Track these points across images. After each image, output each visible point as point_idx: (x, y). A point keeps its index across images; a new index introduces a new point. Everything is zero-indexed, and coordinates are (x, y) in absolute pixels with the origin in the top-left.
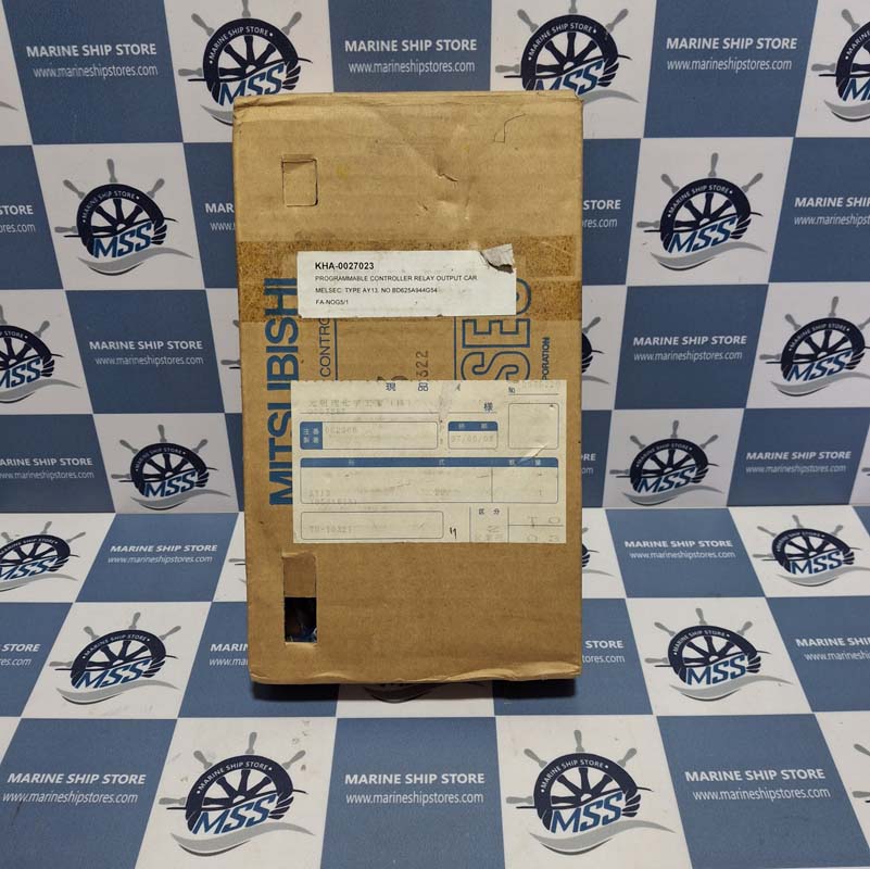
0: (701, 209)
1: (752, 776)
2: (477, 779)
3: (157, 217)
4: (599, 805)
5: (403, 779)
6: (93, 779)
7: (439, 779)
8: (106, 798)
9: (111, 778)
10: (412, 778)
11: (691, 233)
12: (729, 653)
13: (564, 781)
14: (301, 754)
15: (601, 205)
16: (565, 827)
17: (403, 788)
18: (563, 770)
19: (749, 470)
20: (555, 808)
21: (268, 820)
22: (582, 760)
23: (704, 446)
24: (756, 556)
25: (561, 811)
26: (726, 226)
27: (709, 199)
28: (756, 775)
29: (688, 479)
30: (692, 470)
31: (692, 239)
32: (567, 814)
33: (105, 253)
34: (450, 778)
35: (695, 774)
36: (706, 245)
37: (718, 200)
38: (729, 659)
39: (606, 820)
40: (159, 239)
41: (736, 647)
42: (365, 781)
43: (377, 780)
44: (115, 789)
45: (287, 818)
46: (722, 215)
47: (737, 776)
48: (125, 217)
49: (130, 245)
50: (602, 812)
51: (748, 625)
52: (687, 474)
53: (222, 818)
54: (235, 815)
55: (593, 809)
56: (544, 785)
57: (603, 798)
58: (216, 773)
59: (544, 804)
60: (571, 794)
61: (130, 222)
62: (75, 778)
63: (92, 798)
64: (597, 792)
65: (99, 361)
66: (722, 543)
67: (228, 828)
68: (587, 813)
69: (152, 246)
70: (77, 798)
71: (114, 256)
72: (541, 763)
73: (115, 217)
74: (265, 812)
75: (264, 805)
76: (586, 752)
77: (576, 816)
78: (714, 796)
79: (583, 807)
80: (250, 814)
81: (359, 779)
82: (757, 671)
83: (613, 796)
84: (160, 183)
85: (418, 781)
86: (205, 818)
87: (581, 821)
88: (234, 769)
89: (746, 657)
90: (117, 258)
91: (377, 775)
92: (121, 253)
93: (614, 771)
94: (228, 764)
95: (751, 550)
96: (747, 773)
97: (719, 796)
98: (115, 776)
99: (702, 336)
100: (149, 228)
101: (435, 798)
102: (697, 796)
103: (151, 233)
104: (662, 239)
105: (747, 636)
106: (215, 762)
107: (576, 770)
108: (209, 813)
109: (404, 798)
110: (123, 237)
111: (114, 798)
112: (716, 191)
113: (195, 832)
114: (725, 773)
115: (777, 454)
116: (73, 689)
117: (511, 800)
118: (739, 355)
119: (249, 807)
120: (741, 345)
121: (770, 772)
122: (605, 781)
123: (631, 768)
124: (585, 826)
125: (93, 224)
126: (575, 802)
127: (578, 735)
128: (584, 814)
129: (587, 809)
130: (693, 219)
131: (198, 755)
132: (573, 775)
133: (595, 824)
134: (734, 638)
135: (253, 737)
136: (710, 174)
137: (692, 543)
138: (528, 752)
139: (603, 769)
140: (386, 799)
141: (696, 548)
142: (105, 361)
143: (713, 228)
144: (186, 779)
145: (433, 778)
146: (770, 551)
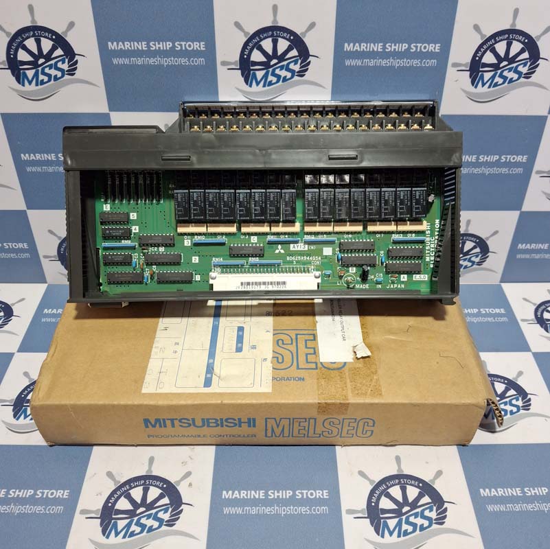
0: (502, 54)
1: (530, 492)
2: (323, 495)
3: (70, 53)
4: (416, 515)
5: (266, 494)
6: (29, 494)
7: (294, 494)
8: (39, 509)
9: (43, 493)
10: (274, 493)
11: (493, 73)
12: (507, 395)
13: (389, 496)
14: (188, 474)
15: (425, 48)
16: (391, 533)
17: (267, 502)
18: (388, 488)
19: (519, 256)
20: (383, 518)
21: (164, 528)
22: (402, 479)
23: (488, 238)
24: (523, 320)
25: (388, 520)
26: (521, 69)
27: (509, 45)
28: (533, 492)
29: (473, 263)
30: (477, 256)
31: (493, 77)
32: (392, 523)
33: (30, 83)
34: (302, 494)
35: (487, 490)
36: (503, 83)
37: (516, 47)
38: (507, 400)
39: (422, 528)
40: (72, 71)
41: (512, 390)
42: (238, 496)
43: (247, 495)
44: (46, 502)
45: (178, 525)
46: (517, 59)
47: (518, 492)
48: (45, 53)
49: (49, 76)
50: (419, 521)
51: (520, 373)
52: (473, 259)
53: (129, 526)
54: (138, 523)
55: (412, 519)
56: (374, 500)
57: (419, 510)
58: (123, 489)
59: (374, 515)
60: (395, 507)
61: (48, 57)
62: (14, 492)
63: (28, 509)
64: (414, 505)
65: (29, 169)
66: (497, 311)
67: (132, 534)
68: (408, 522)
69: (66, 77)
70: (16, 509)
71: (37, 85)
72: (371, 482)
73: (36, 53)
74: (161, 521)
75: (161, 515)
76: (405, 473)
77: (399, 524)
78: (503, 508)
79: (404, 517)
80: (150, 522)
81: (233, 494)
82: (529, 409)
83: (426, 509)
84: (71, 25)
85: (278, 496)
86: (115, 525)
87: (403, 529)
88: (137, 486)
89: (520, 399)
90: (40, 87)
91: (247, 491)
92: (42, 83)
93: (427, 488)
94: (132, 482)
95: (519, 316)
96: (526, 490)
97: (506, 508)
98: (46, 491)
99: (494, 155)
100: (63, 63)
101: (290, 510)
102: (490, 508)
103: (65, 67)
104: (470, 77)
105: (520, 382)
106: (123, 481)
107: (398, 487)
108: (118, 521)
109: (267, 510)
110: (43, 69)
111: (45, 509)
112: (515, 40)
113: (108, 537)
114: (509, 490)
115: (540, 245)
116: (14, 421)
117: (350, 512)
118: (520, 170)
119: (149, 517)
120: (522, 162)
121: (543, 489)
122: (420, 496)
123: (438, 486)
124: (406, 533)
125: (19, 58)
126: (398, 513)
127: (398, 459)
128: (406, 523)
129: (407, 519)
130: (496, 62)
131: (110, 475)
132: (396, 492)
133: (414, 531)
134: (511, 384)
135: (151, 460)
136: (511, 26)
137: (476, 311)
138: (362, 474)
139: (418, 487)
140: (254, 511)
141: (479, 315)
142: (34, 169)
143: (510, 70)
144: (101, 494)
145: (289, 493)
146: (533, 317)
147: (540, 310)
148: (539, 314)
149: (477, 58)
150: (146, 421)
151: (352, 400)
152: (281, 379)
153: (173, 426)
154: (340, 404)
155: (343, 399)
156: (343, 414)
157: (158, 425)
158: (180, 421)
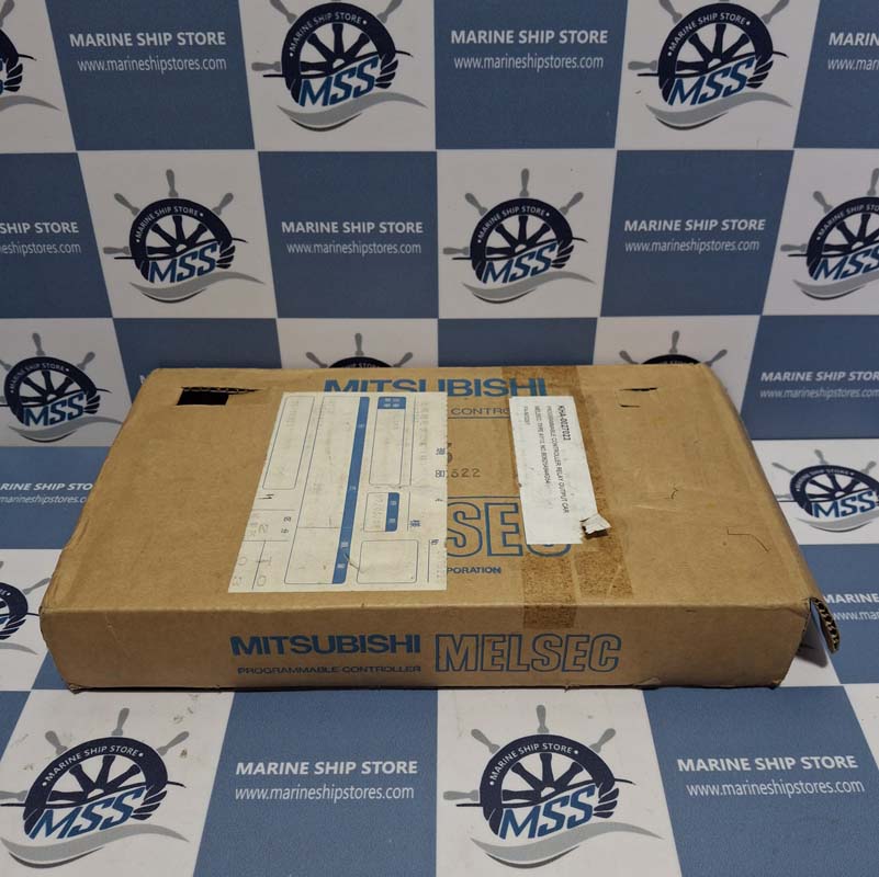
147: (801, 481)
148: (798, 487)
149: (670, 54)
150: (236, 641)
151: (583, 601)
152: (461, 571)
153: (281, 651)
154: (562, 607)
155: (567, 601)
156: (567, 626)
157: (255, 650)
158: (293, 641)
